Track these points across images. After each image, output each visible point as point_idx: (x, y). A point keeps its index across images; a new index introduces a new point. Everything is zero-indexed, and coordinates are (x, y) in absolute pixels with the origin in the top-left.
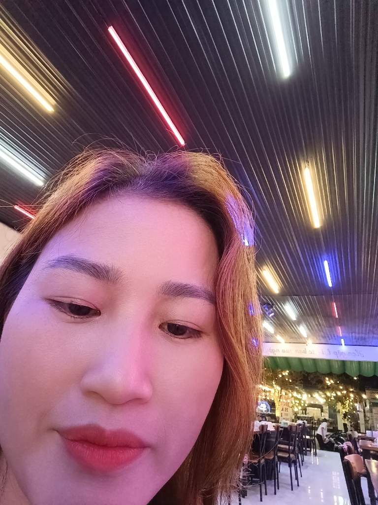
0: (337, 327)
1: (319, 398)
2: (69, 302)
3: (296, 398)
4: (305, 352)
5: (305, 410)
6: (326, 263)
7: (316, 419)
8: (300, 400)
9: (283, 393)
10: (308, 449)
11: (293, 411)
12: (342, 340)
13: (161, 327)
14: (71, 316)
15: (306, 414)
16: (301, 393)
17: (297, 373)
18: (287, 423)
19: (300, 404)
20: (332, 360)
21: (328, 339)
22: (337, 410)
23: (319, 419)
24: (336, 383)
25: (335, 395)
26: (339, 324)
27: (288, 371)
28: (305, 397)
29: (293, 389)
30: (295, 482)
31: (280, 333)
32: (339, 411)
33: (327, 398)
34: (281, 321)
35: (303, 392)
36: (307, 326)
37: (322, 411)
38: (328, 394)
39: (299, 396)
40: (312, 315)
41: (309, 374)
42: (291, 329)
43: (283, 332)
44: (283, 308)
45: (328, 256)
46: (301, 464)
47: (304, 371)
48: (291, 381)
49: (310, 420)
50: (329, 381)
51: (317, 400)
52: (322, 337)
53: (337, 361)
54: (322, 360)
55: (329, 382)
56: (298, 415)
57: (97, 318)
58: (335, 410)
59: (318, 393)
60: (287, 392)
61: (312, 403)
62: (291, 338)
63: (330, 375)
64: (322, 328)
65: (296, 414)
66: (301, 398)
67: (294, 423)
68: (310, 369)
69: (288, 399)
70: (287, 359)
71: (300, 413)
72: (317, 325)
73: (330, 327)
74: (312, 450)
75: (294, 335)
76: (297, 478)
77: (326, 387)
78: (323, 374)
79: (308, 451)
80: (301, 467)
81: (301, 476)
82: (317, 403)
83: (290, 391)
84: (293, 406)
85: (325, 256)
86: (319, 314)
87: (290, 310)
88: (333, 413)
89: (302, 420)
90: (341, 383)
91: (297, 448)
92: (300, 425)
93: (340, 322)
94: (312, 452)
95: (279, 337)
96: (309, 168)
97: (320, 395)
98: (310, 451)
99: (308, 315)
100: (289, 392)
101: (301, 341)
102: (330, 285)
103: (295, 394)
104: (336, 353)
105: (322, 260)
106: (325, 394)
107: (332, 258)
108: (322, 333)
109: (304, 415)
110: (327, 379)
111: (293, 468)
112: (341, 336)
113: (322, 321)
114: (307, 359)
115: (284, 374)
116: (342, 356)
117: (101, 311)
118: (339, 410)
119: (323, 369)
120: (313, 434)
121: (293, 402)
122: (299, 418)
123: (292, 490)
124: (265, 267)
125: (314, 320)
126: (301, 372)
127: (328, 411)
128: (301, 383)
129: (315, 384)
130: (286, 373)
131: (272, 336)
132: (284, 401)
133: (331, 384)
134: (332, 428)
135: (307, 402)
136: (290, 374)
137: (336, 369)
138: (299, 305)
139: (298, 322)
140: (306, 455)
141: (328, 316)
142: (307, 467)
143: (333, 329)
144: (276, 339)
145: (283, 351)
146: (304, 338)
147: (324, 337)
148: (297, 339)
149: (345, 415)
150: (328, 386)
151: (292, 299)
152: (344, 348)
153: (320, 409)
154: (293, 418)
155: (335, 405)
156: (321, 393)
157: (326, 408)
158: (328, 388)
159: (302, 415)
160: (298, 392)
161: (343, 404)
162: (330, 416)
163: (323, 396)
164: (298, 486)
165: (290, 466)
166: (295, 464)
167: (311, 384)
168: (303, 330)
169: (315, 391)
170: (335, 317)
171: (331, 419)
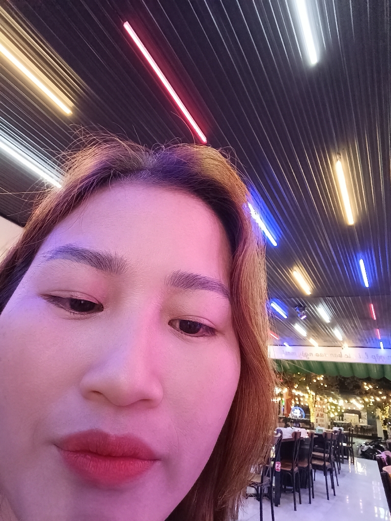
0: (374, 330)
1: (357, 403)
2: (69, 296)
3: (332, 404)
4: (341, 356)
5: (341, 416)
6: (361, 262)
7: (354, 425)
8: (336, 406)
9: (318, 399)
10: (345, 457)
11: (329, 417)
12: (381, 343)
13: (171, 323)
14: (71, 312)
15: (342, 420)
16: (337, 399)
17: (333, 378)
18: (322, 430)
19: (336, 410)
20: (371, 364)
21: (365, 342)
22: (377, 416)
23: (356, 426)
24: (375, 388)
25: (374, 401)
26: (377, 327)
27: (323, 376)
28: (342, 403)
29: (329, 395)
30: (331, 491)
31: (313, 336)
32: (378, 418)
33: (365, 404)
34: (314, 324)
35: (340, 398)
36: (342, 328)
37: (360, 417)
38: (367, 400)
39: (335, 402)
40: (347, 317)
41: (344, 378)
42: (325, 331)
43: (317, 335)
44: (316, 310)
45: (364, 254)
46: (337, 473)
47: (340, 376)
48: (326, 386)
49: (347, 426)
50: (367, 385)
51: (355, 406)
52: (359, 340)
53: (376, 365)
54: (359, 364)
55: (367, 387)
56: (335, 421)
57: (100, 314)
58: (374, 416)
59: (355, 398)
60: (323, 398)
61: (349, 408)
62: (325, 341)
63: (369, 380)
64: (358, 331)
65: (332, 420)
66: (337, 404)
67: (330, 430)
68: (347, 374)
69: (323, 404)
70: (321, 364)
71: (336, 419)
72: (352, 327)
73: (368, 329)
74: (350, 457)
75: (328, 338)
76: (333, 487)
77: (364, 392)
78: (360, 379)
79: (345, 459)
80: (338, 475)
81: (338, 485)
82: (354, 409)
83: (326, 396)
84: (329, 412)
85: (360, 255)
86: (355, 316)
87: (323, 312)
88: (372, 420)
89: (338, 426)
90: (380, 388)
91: (332, 456)
92: (335, 432)
93: (379, 324)
94: (350, 460)
95: (312, 341)
96: (341, 161)
97: (358, 401)
98: (348, 459)
99: (343, 317)
100: (324, 397)
101: (336, 344)
102: (367, 285)
103: (331, 400)
104: (374, 357)
105: (356, 259)
106: (363, 400)
107: (369, 257)
108: (359, 336)
109: (341, 422)
110: (365, 384)
111: (329, 477)
112: (380, 338)
113: (358, 323)
114: (343, 363)
115: (318, 379)
116: (381, 360)
117: (104, 306)
118: (378, 416)
119: (360, 373)
120: (350, 441)
121: (329, 407)
122: (335, 425)
123: (328, 499)
124: (295, 268)
125: (350, 323)
126: (337, 377)
127: (366, 417)
128: (337, 388)
129: (351, 390)
130: (321, 378)
131: (304, 339)
132: (319, 406)
133: (370, 389)
134: (371, 435)
135: (344, 408)
136: (325, 378)
137: (375, 374)
138: (332, 307)
139: (332, 325)
140: (343, 463)
141: (365, 318)
142: (344, 476)
143: (371, 331)
144: (309, 342)
145: (317, 355)
146: (340, 341)
147: (361, 341)
148: (332, 342)
149: (385, 422)
150: (366, 391)
151: (325, 301)
152: (383, 351)
153: (358, 415)
154: (329, 424)
155: (374, 411)
156: (358, 398)
157: (364, 414)
158: (367, 393)
159: (339, 422)
160: (334, 398)
161: (383, 410)
162: (369, 422)
163: (361, 402)
164: (335, 495)
165: (325, 475)
166: (331, 473)
167: (348, 389)
168: (338, 333)
169: (352, 397)
170: (373, 319)
171: (369, 426)
